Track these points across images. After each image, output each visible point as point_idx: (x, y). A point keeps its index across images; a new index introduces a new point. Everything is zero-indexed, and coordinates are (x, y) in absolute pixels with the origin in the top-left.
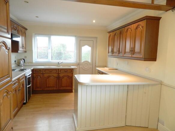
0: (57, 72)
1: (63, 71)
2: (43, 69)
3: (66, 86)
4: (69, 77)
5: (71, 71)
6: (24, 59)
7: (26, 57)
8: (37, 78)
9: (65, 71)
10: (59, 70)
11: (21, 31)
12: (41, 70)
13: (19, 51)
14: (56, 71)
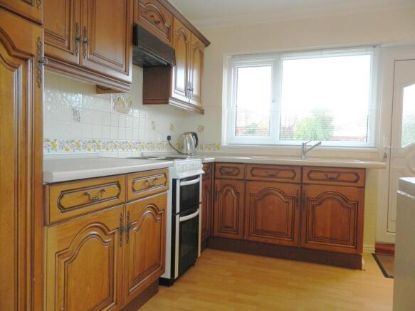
0: (297, 179)
1: (322, 176)
2: (247, 164)
3: (332, 240)
4: (346, 200)
5: (355, 177)
6: (194, 134)
7: (202, 129)
8: (226, 194)
9: (330, 175)
10: (306, 172)
11: (185, 39)
12: (239, 166)
13: (170, 101)
14: (291, 175)
